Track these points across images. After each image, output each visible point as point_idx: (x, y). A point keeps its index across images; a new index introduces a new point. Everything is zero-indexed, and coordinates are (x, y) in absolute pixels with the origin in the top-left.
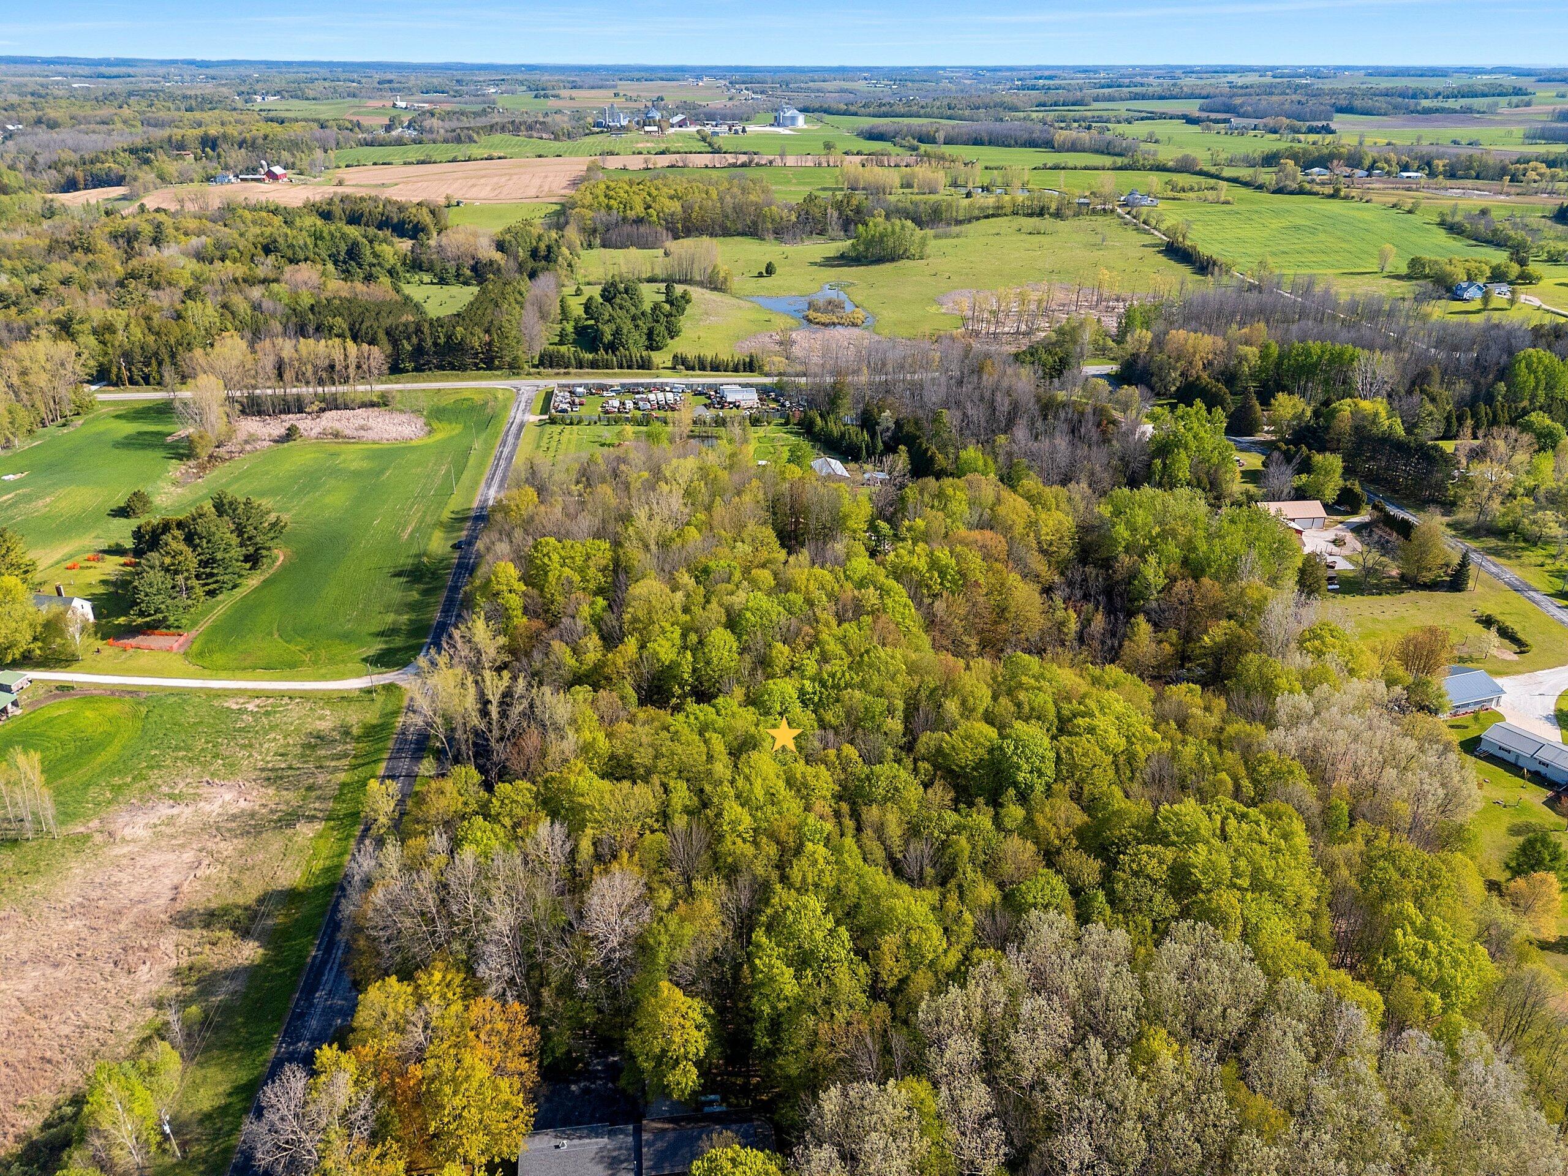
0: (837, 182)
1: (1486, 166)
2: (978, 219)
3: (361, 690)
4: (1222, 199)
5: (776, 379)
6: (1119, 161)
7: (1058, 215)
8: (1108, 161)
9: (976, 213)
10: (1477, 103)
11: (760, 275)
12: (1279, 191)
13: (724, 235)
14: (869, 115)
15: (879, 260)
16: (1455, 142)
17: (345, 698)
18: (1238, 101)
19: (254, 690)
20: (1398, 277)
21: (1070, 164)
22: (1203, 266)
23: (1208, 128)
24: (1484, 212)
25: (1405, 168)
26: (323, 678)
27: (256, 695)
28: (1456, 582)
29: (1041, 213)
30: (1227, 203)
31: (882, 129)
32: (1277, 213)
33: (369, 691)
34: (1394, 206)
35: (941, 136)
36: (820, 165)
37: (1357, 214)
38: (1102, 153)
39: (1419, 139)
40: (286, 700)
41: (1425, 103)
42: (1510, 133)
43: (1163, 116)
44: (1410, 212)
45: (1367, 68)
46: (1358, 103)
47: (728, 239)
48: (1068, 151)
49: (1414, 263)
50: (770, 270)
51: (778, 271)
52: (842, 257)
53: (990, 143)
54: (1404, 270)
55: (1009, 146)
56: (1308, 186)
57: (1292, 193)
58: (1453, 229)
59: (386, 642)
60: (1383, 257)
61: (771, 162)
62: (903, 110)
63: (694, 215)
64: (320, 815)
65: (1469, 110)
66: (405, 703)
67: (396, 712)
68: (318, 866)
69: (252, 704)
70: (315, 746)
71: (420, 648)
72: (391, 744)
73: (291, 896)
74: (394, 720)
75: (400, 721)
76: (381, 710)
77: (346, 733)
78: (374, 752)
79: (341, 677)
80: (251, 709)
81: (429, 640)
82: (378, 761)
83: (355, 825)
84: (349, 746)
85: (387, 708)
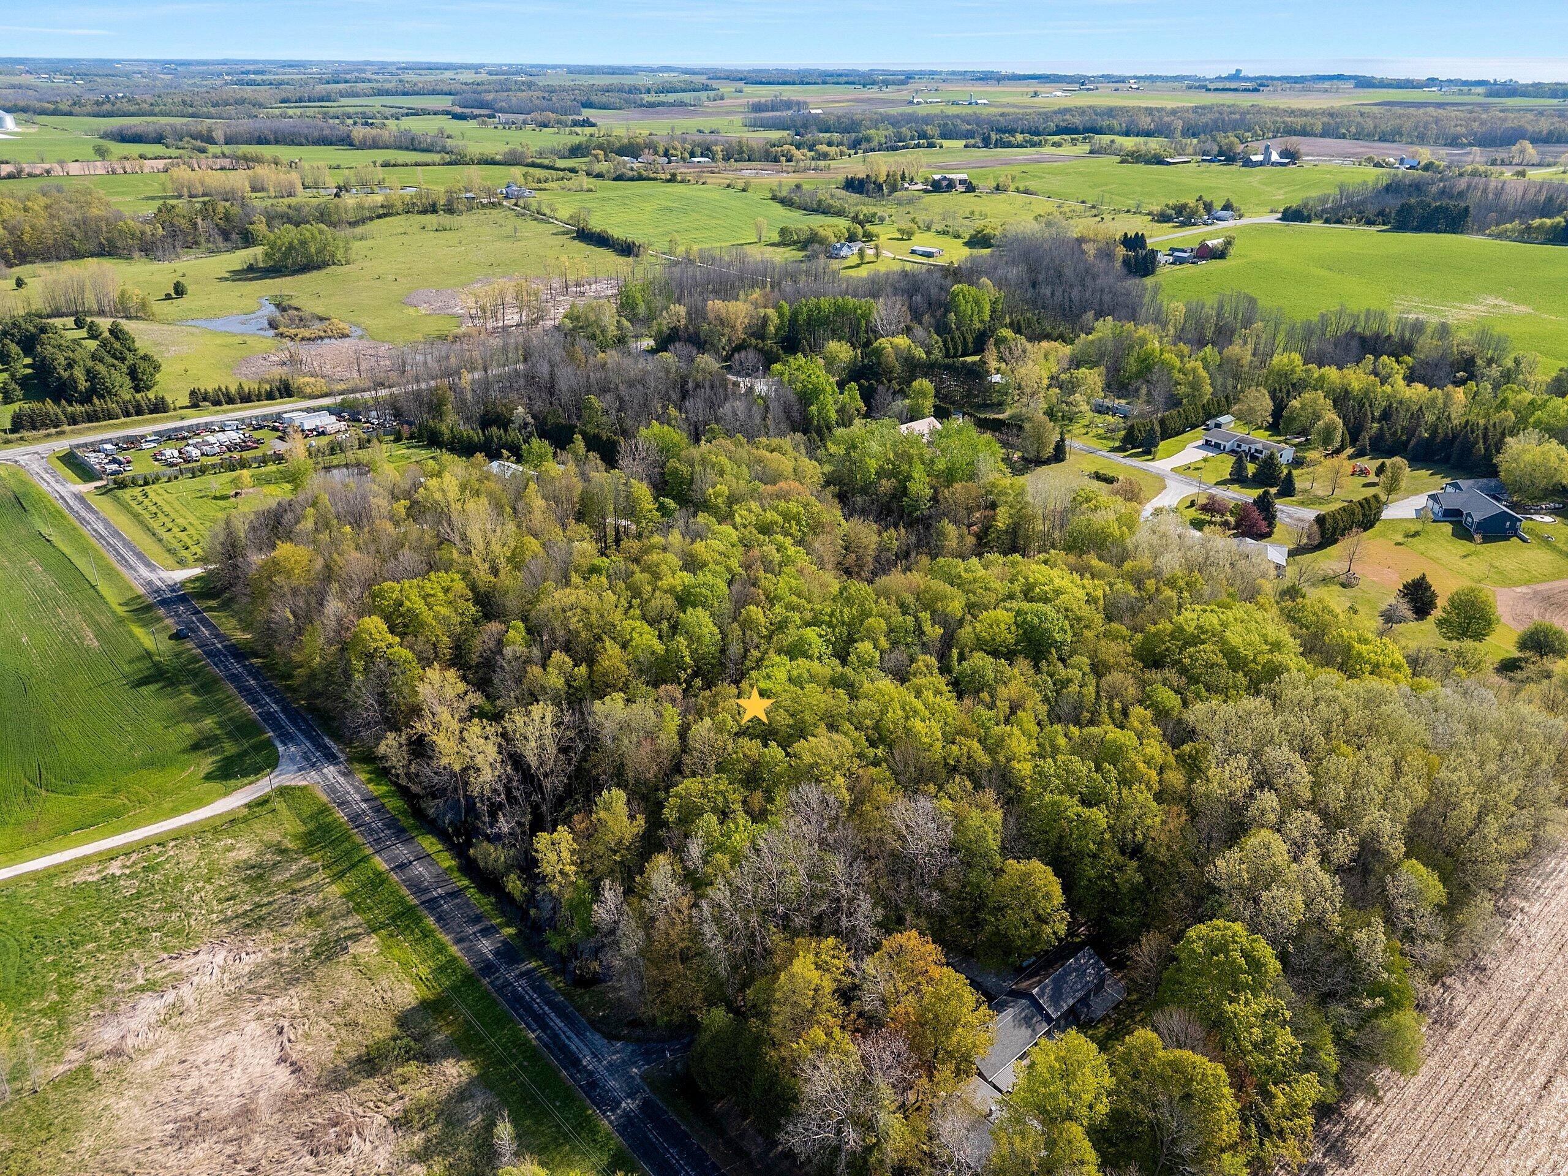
0: (164, 190)
1: (752, 149)
2: (371, 219)
3: (249, 806)
4: (585, 187)
5: (339, 399)
6: (447, 158)
7: (450, 210)
8: (437, 158)
9: (367, 213)
10: (687, 97)
11: (168, 297)
12: (619, 178)
13: (72, 258)
14: (89, 115)
15: (305, 269)
16: (700, 131)
17: (232, 823)
18: (490, 97)
19: (101, 853)
20: (773, 245)
21: (400, 161)
22: (627, 249)
23: (484, 123)
24: (798, 187)
25: (692, 155)
26: (176, 812)
27: (127, 851)
28: (1059, 455)
29: (433, 209)
30: (590, 190)
31: (140, 130)
32: (645, 198)
33: (263, 802)
34: (728, 186)
35: (219, 135)
36: (114, 172)
37: (699, 193)
38: (407, 149)
39: (673, 129)
40: (156, 850)
41: (647, 98)
42: (732, 122)
43: (425, 112)
44: (744, 190)
45: (568, 67)
46: (593, 98)
47: (79, 262)
48: (370, 148)
49: (783, 231)
50: (179, 290)
51: (190, 289)
52: (251, 268)
53: (277, 142)
54: (776, 238)
55: (301, 144)
56: (645, 174)
57: (632, 179)
58: (785, 202)
59: (214, 753)
60: (759, 230)
61: (48, 172)
62: (133, 108)
63: (26, 237)
64: (359, 930)
65: (682, 104)
66: (325, 799)
67: (324, 810)
68: (424, 971)
69: (115, 868)
70: (260, 877)
71: (269, 744)
72: (359, 839)
73: (430, 1008)
74: (330, 819)
75: (341, 816)
76: (299, 816)
77: (283, 852)
78: (347, 853)
79: (200, 803)
80: (118, 873)
81: (271, 734)
82: (365, 859)
83: (418, 920)
84: (305, 861)
85: (307, 811)
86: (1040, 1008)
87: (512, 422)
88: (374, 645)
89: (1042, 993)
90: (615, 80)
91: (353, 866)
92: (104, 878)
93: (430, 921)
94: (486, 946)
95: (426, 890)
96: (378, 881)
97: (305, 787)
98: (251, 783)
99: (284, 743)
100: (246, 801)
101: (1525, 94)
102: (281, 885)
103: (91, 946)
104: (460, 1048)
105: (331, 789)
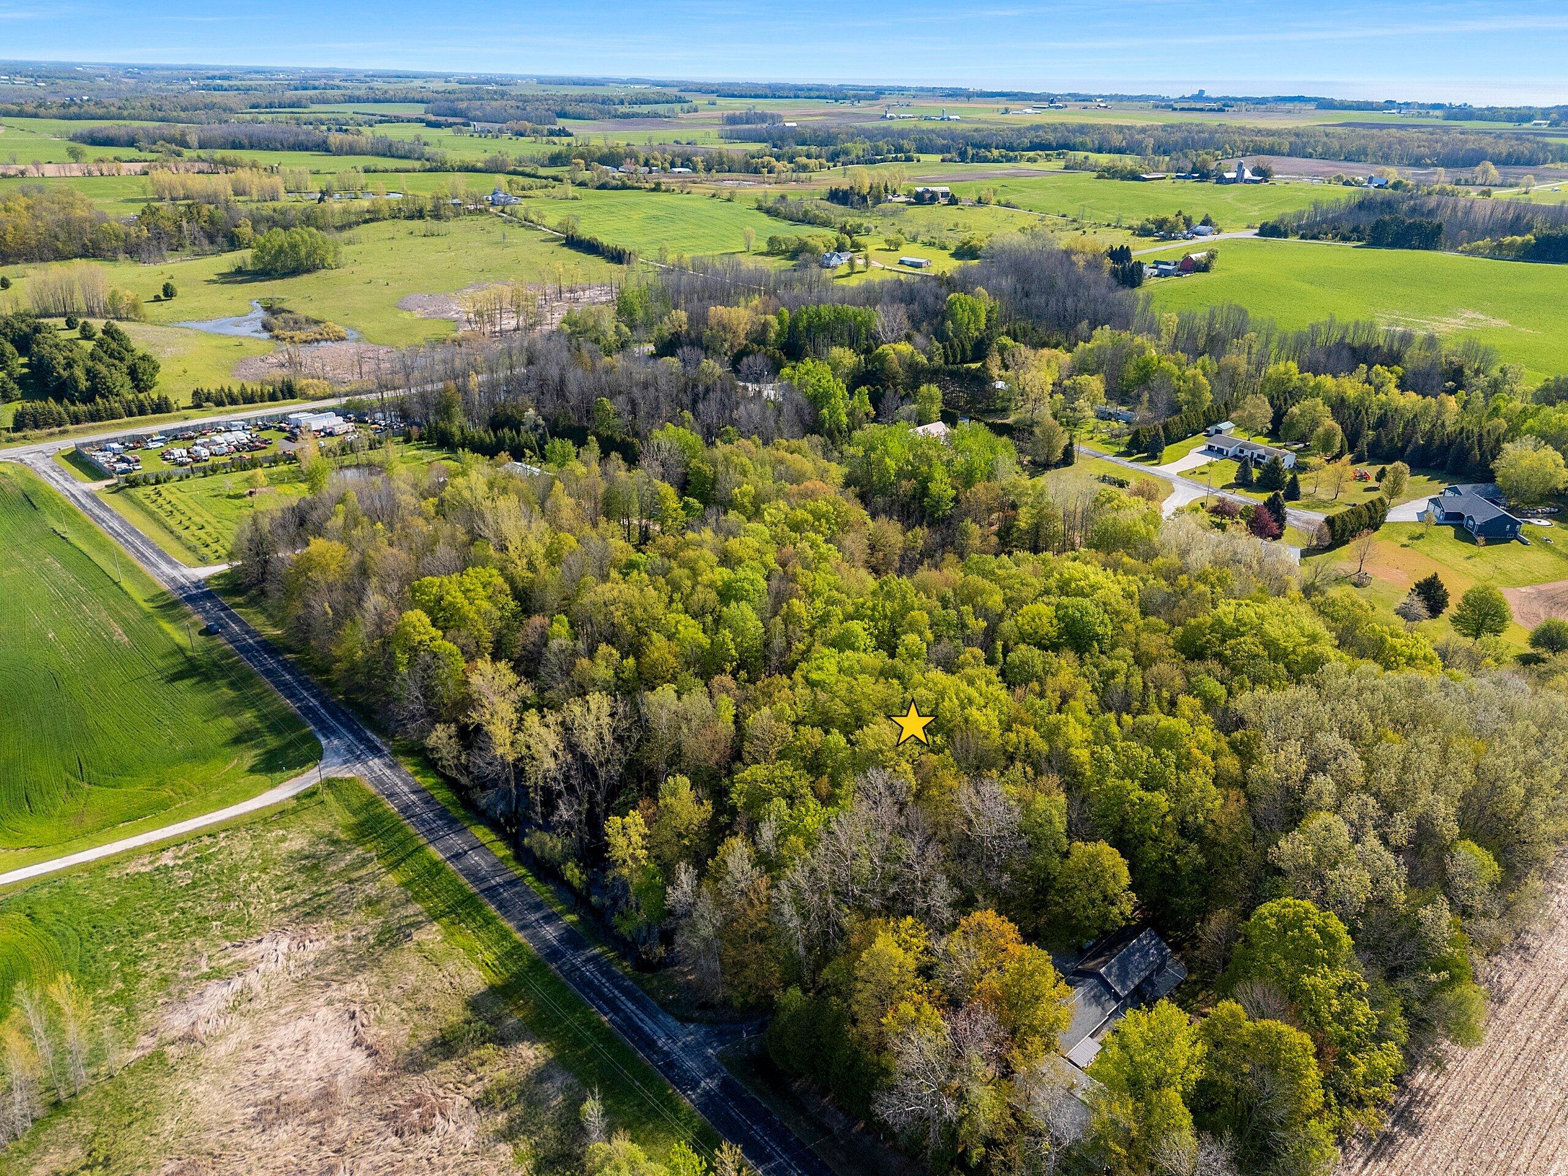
0: (145, 193)
1: (732, 161)
2: (358, 224)
3: (297, 797)
4: (570, 195)
5: (344, 400)
6: (428, 165)
7: (437, 216)
8: (417, 164)
9: (353, 218)
10: (661, 108)
11: (157, 299)
12: (603, 187)
13: (56, 259)
14: (55, 117)
15: (295, 272)
16: (676, 142)
17: (281, 814)
18: (463, 105)
20: (761, 254)
21: (380, 167)
22: (618, 257)
23: (460, 131)
24: (783, 197)
25: (673, 165)
26: (223, 804)
27: (178, 842)
29: (420, 215)
30: (575, 198)
31: (112, 133)
32: (632, 206)
33: (311, 794)
34: (714, 196)
35: (192, 139)
36: (90, 174)
37: (685, 203)
38: (384, 155)
39: (650, 140)
40: (207, 841)
41: (622, 109)
42: (708, 133)
43: (398, 120)
44: (729, 200)
45: (538, 78)
46: (568, 108)
47: (67, 262)
48: (347, 154)
49: (772, 241)
50: (169, 292)
51: (180, 291)
52: (239, 271)
53: (252, 147)
54: (764, 247)
55: (276, 150)
56: (629, 183)
57: (616, 188)
58: (771, 212)
59: (256, 746)
60: (748, 239)
61: (23, 173)
62: (101, 111)
63: (9, 238)
64: (420, 918)
65: (656, 115)
66: (373, 790)
67: (373, 802)
68: (489, 957)
69: (167, 859)
70: (315, 867)
71: (310, 738)
72: (412, 830)
73: (499, 993)
74: (380, 810)
75: (391, 807)
76: (348, 807)
77: (335, 842)
78: (401, 843)
79: (248, 795)
80: (171, 863)
81: (312, 727)
82: (419, 849)
83: (479, 908)
84: (359, 851)
85: (356, 803)
86: (1108, 986)
87: (523, 424)
88: (418, 638)
89: (1109, 974)
90: (588, 91)
91: (409, 855)
92: (157, 869)
93: (491, 909)
94: (550, 932)
95: (483, 879)
96: (435, 870)
97: (352, 779)
98: (296, 776)
99: (325, 735)
100: (294, 792)
101: (1481, 118)
102: (336, 875)
103: (151, 935)
104: (533, 1031)
105: (379, 781)
